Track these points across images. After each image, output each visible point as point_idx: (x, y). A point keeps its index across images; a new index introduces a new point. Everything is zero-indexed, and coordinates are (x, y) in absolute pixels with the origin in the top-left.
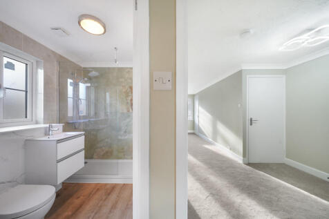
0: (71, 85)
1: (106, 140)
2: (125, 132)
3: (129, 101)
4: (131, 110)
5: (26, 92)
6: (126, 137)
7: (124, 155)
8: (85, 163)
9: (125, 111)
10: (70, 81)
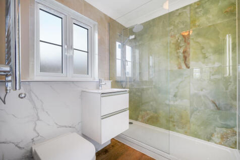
0: (119, 47)
1: (151, 103)
2: (175, 96)
3: (181, 55)
4: (184, 66)
5: (88, 52)
6: (176, 103)
7: (174, 126)
8: (130, 123)
9: (175, 68)
10: (118, 44)
